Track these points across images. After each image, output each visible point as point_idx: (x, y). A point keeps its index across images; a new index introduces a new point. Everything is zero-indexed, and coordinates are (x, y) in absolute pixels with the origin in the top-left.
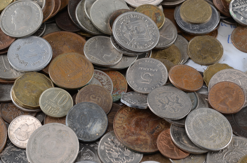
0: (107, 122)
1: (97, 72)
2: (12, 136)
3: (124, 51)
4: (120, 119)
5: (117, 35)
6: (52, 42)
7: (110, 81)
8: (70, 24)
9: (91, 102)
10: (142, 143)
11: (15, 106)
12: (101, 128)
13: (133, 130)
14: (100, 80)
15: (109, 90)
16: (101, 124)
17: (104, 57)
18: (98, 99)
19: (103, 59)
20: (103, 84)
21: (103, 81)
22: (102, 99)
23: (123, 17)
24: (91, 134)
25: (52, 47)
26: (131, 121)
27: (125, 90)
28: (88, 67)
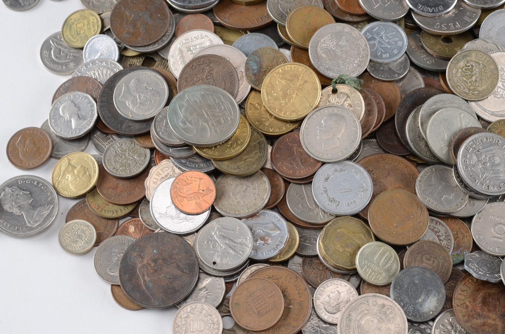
0: (445, 297)
1: (432, 220)
2: (319, 307)
3: (471, 191)
4: (462, 293)
5: (464, 170)
6: (372, 171)
7: (449, 235)
8: (396, 142)
9: (424, 265)
10: (490, 331)
11: (322, 263)
12: (437, 304)
13: (479, 311)
14: (436, 232)
15: (448, 248)
16: (436, 299)
17: (444, 199)
18: (434, 261)
19: (442, 203)
20: (440, 238)
21: (440, 234)
22: (439, 262)
23: (473, 141)
24: (424, 311)
25: (371, 177)
26: (477, 296)
27: (469, 248)
28: (421, 213)
